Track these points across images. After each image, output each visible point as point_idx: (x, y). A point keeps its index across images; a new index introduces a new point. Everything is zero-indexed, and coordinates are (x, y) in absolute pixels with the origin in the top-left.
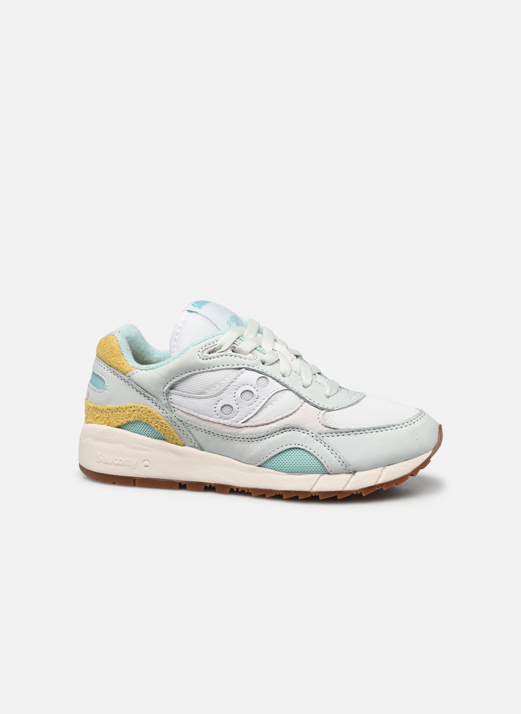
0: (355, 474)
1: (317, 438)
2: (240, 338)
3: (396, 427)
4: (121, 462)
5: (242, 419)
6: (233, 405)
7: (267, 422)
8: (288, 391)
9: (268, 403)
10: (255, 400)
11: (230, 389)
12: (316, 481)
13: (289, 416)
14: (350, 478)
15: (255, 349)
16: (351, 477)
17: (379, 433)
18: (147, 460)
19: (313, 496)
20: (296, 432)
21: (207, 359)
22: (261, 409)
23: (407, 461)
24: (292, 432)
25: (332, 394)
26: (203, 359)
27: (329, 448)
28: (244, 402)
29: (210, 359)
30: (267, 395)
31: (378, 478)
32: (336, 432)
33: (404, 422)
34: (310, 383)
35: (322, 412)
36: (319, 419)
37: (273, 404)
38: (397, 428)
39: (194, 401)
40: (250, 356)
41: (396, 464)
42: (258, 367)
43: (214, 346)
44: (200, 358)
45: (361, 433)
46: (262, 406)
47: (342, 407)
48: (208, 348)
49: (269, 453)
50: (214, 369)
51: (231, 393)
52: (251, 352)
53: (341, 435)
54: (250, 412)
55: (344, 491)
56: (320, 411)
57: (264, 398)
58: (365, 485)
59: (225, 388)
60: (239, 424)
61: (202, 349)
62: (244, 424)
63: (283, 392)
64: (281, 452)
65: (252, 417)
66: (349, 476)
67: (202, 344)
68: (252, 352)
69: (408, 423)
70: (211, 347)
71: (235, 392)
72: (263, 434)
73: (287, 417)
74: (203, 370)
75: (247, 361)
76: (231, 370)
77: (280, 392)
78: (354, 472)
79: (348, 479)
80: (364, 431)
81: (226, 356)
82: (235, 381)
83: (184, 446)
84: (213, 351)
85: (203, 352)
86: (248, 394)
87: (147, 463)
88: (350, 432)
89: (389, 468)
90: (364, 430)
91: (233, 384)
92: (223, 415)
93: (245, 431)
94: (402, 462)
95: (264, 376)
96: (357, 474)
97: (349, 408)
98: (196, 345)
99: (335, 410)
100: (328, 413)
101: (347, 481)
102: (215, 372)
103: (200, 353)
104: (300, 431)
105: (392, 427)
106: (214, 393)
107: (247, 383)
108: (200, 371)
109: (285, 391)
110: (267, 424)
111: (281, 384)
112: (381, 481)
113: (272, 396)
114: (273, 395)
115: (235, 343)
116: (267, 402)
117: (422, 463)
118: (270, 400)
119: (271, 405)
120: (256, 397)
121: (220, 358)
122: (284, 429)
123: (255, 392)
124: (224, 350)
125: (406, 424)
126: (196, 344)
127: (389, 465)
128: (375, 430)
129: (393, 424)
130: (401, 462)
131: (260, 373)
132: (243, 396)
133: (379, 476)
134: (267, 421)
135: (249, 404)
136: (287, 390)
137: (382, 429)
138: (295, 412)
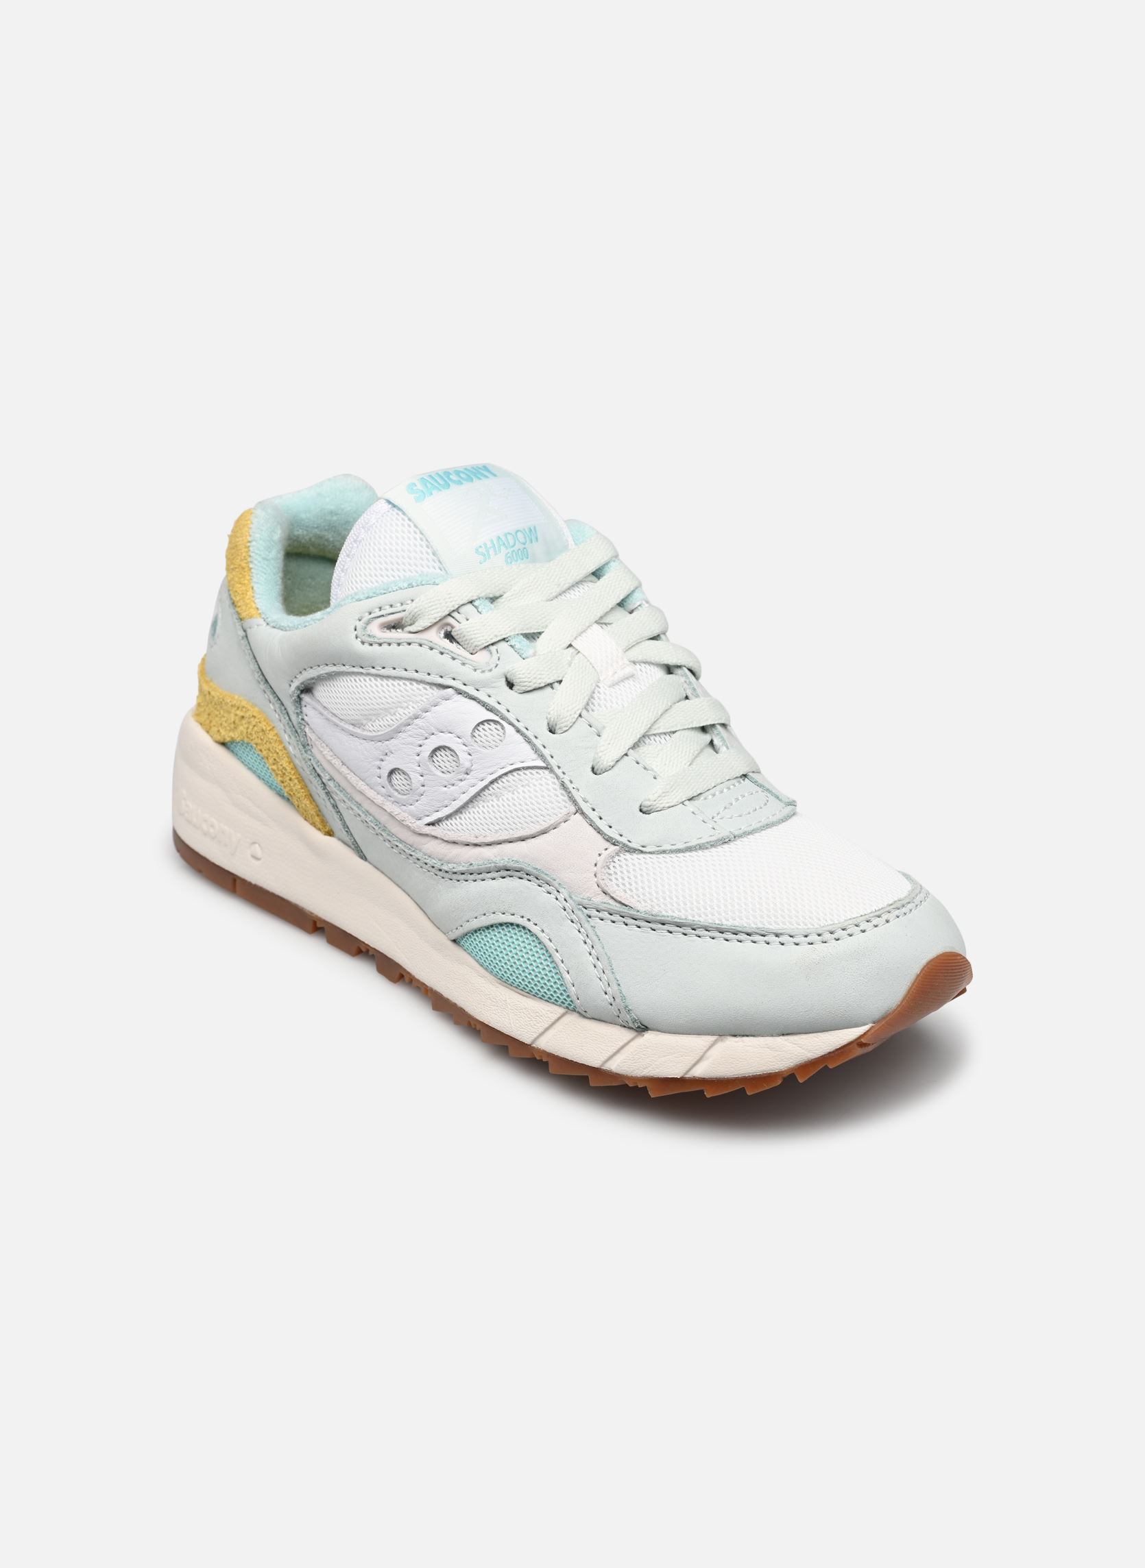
0: (643, 1035)
1: (574, 917)
2: (476, 603)
3: (782, 939)
4: (212, 830)
5: (427, 813)
6: (412, 775)
7: (476, 841)
8: (547, 772)
9: (490, 792)
10: (461, 777)
11: (410, 733)
12: (550, 1023)
13: (529, 841)
14: (629, 1042)
15: (504, 639)
16: (632, 1039)
17: (734, 944)
18: (259, 845)
19: (535, 1058)
20: (533, 886)
21: (371, 645)
22: (471, 801)
23: (786, 1037)
24: (524, 882)
25: (662, 806)
26: (363, 643)
27: (593, 952)
28: (434, 775)
29: (380, 645)
30: (491, 770)
31: (693, 1062)
32: (627, 915)
33: (809, 931)
34: (612, 764)
35: (613, 849)
36: (596, 865)
37: (501, 799)
38: (783, 944)
39: (344, 737)
40: (482, 657)
41: (754, 1036)
42: (490, 691)
43: (400, 612)
44: (357, 638)
45: (684, 932)
46: (472, 795)
47: (674, 848)
48: (383, 616)
49: (466, 918)
50: (383, 672)
51: (412, 744)
52: (488, 646)
53: (633, 925)
54: (446, 802)
55: (604, 1070)
56: (607, 845)
57: (482, 775)
58: (658, 1070)
59: (398, 727)
60: (420, 825)
61: (370, 614)
62: (431, 827)
63: (534, 771)
64: (492, 926)
65: (449, 817)
66: (627, 1035)
67: (373, 603)
68: (493, 648)
69: (819, 935)
70: (393, 613)
71: (420, 742)
72: (461, 869)
73: (523, 839)
74: (361, 670)
75: (467, 670)
76: (421, 686)
77: (525, 772)
78: (642, 1028)
79: (621, 1044)
80: (693, 929)
81: (421, 645)
82: (425, 714)
83: (330, 835)
84: (395, 626)
85: (368, 623)
86: (450, 756)
87: (257, 850)
88: (656, 922)
89: (731, 1041)
90: (694, 927)
91: (417, 721)
92: (392, 791)
93: (431, 846)
94: (772, 1036)
95: (497, 718)
96: (648, 1036)
97: (688, 854)
98: (360, 600)
99: (646, 853)
100: (628, 855)
101: (618, 1046)
102: (385, 682)
103: (360, 625)
104: (540, 884)
105: (771, 938)
106: (380, 733)
107: (450, 729)
108: (355, 670)
109: (540, 771)
110: (476, 845)
111: (533, 749)
112: (699, 1072)
113: (500, 777)
114: (506, 774)
115: (455, 614)
116: (486, 787)
117: (830, 1053)
118: (495, 785)
119: (495, 800)
120: (464, 770)
121: (404, 648)
122: (507, 871)
123: (463, 756)
124: (420, 629)
125: (812, 938)
126: (362, 597)
127: (735, 1036)
128: (722, 933)
129: (774, 927)
130: (768, 1036)
131: (488, 710)
132: (438, 759)
133: (698, 1058)
134: (477, 837)
135: (446, 783)
136: (546, 768)
137: (742, 937)
138: (544, 832)
